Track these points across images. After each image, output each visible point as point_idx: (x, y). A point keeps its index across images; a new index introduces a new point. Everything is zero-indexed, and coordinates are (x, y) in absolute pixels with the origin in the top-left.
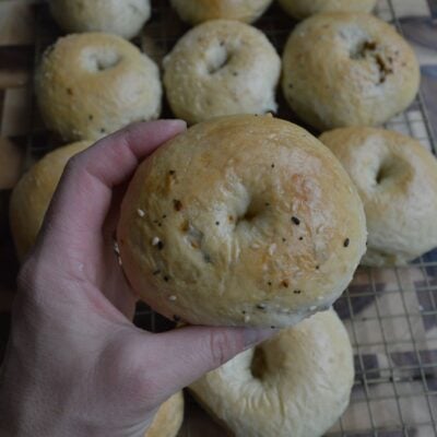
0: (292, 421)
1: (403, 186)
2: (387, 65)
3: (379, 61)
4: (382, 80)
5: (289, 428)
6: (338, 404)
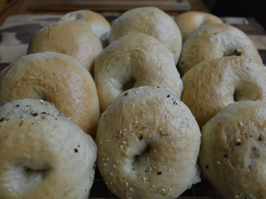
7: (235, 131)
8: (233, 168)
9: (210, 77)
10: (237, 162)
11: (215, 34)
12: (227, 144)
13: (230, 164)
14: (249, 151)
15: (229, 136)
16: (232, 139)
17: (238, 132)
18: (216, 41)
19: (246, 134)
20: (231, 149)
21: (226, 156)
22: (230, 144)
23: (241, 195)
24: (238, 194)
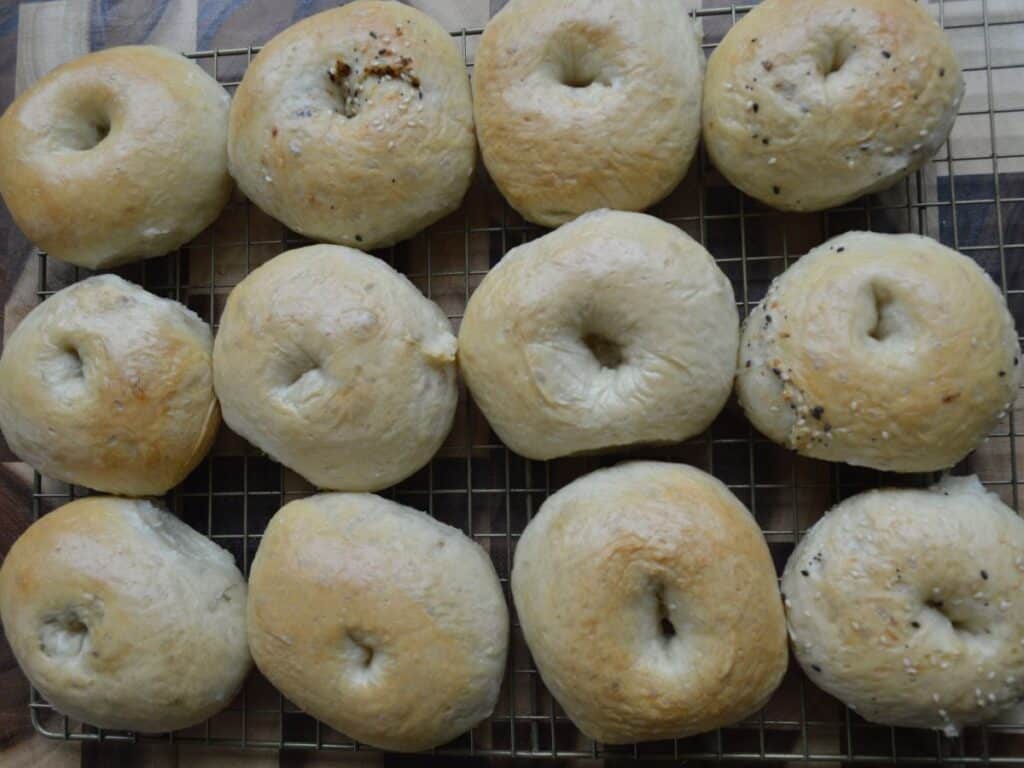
0: (695, 364)
1: (596, 36)
2: (390, 62)
3: (378, 73)
4: (415, 84)
5: (703, 372)
6: (720, 294)
7: (733, 102)
8: (791, 140)
9: (527, 142)
10: (786, 127)
11: (275, 133)
12: (746, 128)
13: (783, 142)
14: (778, 98)
15: (736, 118)
16: (742, 114)
17: (739, 98)
18: (300, 134)
19: (747, 87)
20: (758, 126)
21: (765, 142)
22: (748, 121)
23: (850, 155)
24: (848, 158)
